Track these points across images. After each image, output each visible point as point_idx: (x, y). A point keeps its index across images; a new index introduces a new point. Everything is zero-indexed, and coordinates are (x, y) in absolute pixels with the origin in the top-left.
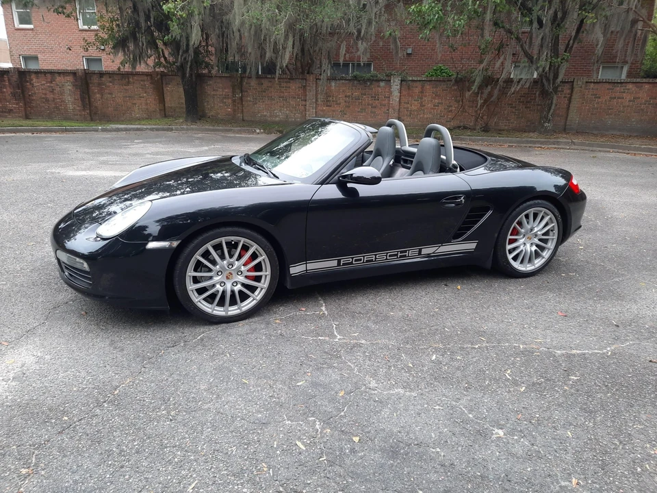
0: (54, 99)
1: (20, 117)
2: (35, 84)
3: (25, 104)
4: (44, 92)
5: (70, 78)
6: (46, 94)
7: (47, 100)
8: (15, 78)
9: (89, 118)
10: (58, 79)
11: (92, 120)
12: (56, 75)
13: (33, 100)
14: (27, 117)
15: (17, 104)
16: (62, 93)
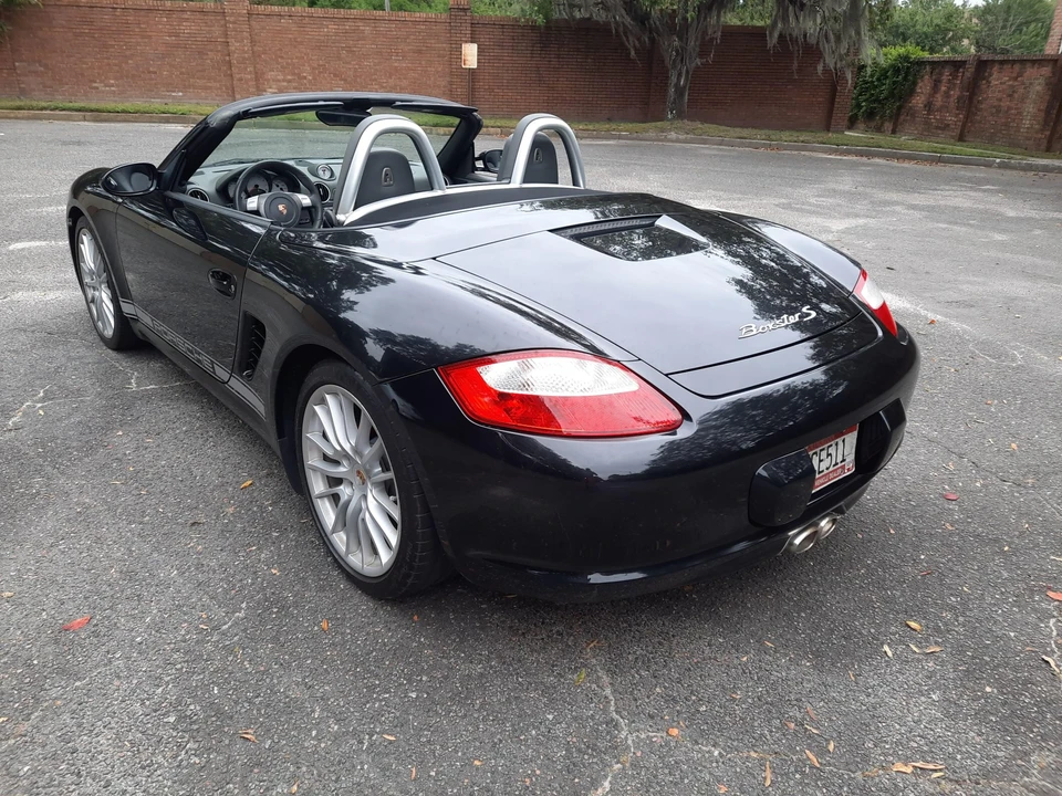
0: (1009, 108)
1: (952, 137)
2: (994, 83)
3: (967, 117)
4: (1000, 95)
5: (1046, 71)
6: (1000, 100)
7: (998, 111)
8: (970, 72)
9: (1043, 147)
10: (1030, 72)
11: (1048, 149)
12: (1029, 65)
13: (980, 110)
14: (961, 138)
15: (956, 116)
16: (1023, 100)
